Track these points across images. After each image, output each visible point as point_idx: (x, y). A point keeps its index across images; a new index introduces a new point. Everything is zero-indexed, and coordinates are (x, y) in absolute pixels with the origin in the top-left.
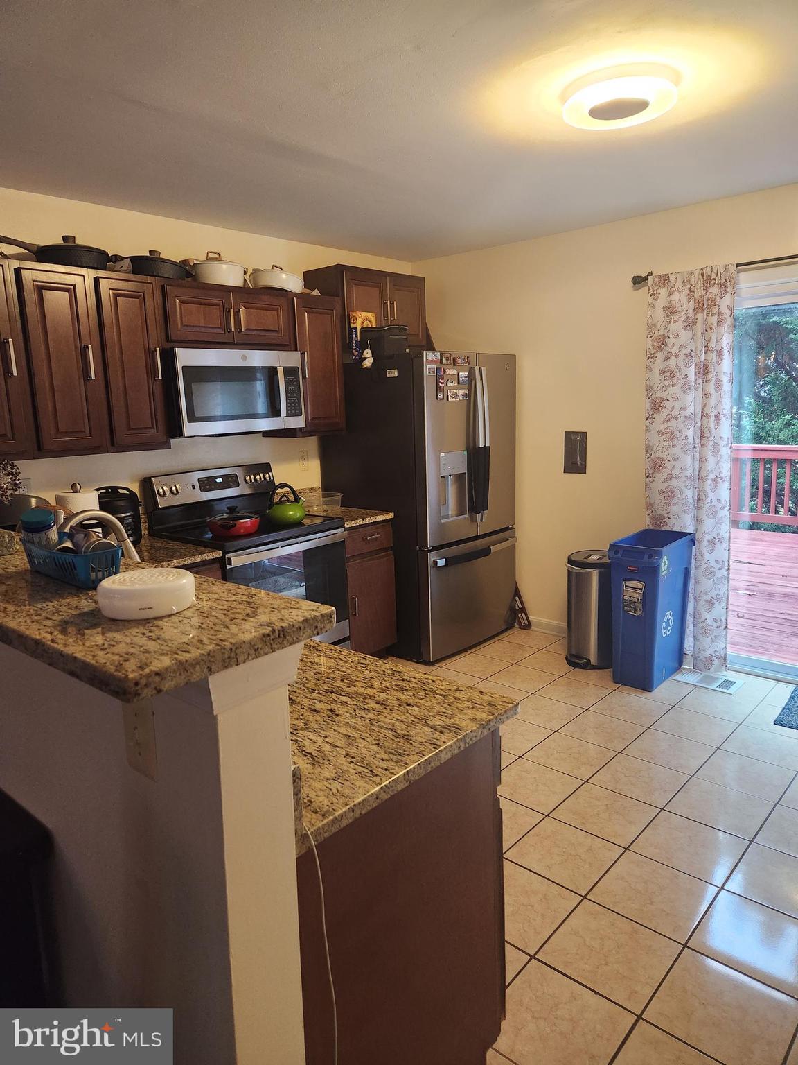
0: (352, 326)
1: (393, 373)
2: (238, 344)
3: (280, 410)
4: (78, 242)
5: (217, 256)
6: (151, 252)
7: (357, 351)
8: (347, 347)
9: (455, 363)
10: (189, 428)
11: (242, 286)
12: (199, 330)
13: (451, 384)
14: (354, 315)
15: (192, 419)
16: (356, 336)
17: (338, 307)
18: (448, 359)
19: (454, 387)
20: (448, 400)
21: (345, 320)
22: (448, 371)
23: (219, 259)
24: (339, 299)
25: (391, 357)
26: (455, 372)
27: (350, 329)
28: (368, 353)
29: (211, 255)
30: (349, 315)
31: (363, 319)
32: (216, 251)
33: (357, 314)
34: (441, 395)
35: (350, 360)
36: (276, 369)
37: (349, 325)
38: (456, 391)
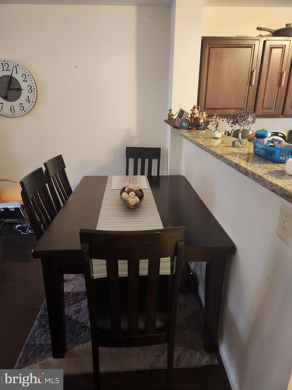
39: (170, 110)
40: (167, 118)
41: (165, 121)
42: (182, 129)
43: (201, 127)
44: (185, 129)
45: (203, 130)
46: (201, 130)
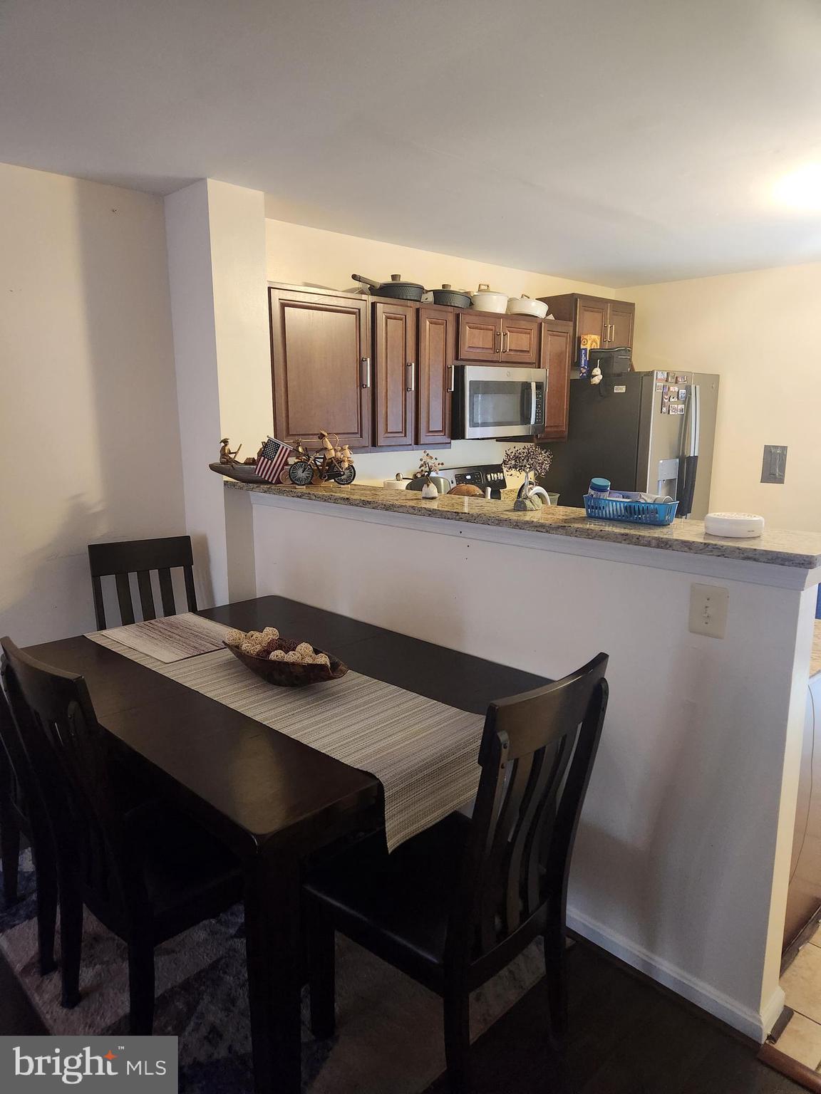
0: (582, 347)
1: (620, 389)
2: (502, 362)
3: (530, 420)
4: (403, 280)
5: (486, 288)
6: (444, 286)
7: (585, 368)
8: (576, 364)
9: (676, 382)
10: (470, 431)
11: (504, 313)
12: (478, 350)
13: (673, 400)
14: (585, 337)
15: (474, 425)
16: (586, 356)
17: (571, 330)
18: (673, 377)
19: (674, 402)
20: (669, 413)
21: (577, 341)
22: (672, 389)
23: (488, 290)
24: (571, 324)
25: (619, 375)
26: (677, 389)
27: (579, 350)
28: (597, 371)
29: (482, 287)
30: (579, 338)
31: (591, 342)
32: (485, 283)
33: (588, 337)
34: (664, 409)
35: (577, 376)
36: (530, 384)
37: (579, 346)
38: (676, 406)
39: (225, 442)
40: (216, 459)
41: (213, 467)
42: (296, 484)
43: (343, 477)
44: (303, 485)
45: (348, 484)
46: (344, 484)
